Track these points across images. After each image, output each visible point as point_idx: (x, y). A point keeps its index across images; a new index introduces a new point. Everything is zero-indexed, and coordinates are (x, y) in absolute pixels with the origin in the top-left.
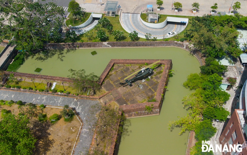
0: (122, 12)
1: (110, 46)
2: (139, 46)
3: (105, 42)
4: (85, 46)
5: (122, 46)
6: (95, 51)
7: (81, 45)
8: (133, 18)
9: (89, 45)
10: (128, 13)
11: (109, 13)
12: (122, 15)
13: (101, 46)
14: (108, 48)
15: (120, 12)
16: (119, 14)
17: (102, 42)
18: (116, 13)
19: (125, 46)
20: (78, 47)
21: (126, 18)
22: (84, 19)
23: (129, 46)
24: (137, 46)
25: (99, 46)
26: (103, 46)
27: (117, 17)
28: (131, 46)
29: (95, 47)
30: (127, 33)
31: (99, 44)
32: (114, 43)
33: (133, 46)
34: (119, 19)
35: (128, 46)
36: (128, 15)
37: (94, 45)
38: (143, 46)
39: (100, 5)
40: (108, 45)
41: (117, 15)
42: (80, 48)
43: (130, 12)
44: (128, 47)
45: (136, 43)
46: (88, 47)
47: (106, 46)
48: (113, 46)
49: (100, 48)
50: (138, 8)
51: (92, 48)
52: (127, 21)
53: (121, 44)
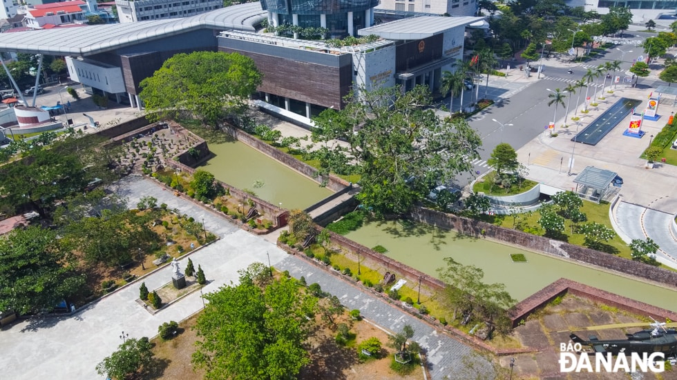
0: (620, 199)
1: (567, 256)
2: (653, 279)
3: (555, 241)
4: (502, 235)
5: (601, 265)
6: (522, 255)
7: (492, 233)
8: (650, 218)
9: (512, 235)
10: (637, 205)
11: (585, 191)
12: (621, 206)
13: (542, 249)
14: (559, 257)
15: (616, 197)
16: (612, 202)
17: (546, 239)
18: (606, 196)
19: (609, 268)
20: (485, 234)
21: (630, 214)
22: (519, 190)
23: (623, 269)
24: (648, 277)
25: (536, 247)
26: (546, 249)
27: (604, 206)
28: (629, 273)
29: (525, 245)
30: (623, 243)
31: (539, 241)
32: (580, 250)
33: (634, 274)
34: (608, 210)
35: (617, 270)
36: (636, 210)
37: (525, 241)
38: (667, 282)
39: (566, 174)
40: (560, 250)
41: (607, 203)
42: (488, 238)
43: (647, 206)
44: (619, 273)
45: (647, 269)
46: (509, 241)
47: (555, 251)
48: (575, 258)
49: (540, 252)
50: (668, 202)
51: (517, 246)
52: (631, 222)
53: (600, 259)
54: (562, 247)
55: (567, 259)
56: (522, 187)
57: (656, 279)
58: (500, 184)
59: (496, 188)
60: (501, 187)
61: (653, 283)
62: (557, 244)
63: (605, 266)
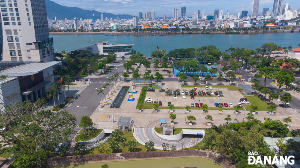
0: (135, 127)
1: (124, 158)
2: (156, 157)
3: (118, 154)
4: (95, 158)
5: (137, 158)
6: (106, 165)
7: (90, 159)
8: (147, 132)
9: (100, 157)
10: (141, 128)
11: (121, 127)
12: (136, 130)
13: (114, 159)
14: (121, 160)
15: (133, 127)
16: (133, 129)
17: (114, 154)
18: (130, 128)
19: (140, 158)
20: (87, 161)
21: (140, 132)
22: (96, 135)
23: (145, 157)
24: (154, 157)
25: (111, 159)
26: (115, 158)
27: (130, 132)
28: (148, 157)
29: (106, 160)
30: (142, 145)
31: (112, 156)
32: (128, 154)
33: (149, 157)
34: (132, 133)
35: (144, 157)
36: (142, 130)
37: (106, 158)
38: (161, 156)
39: (112, 122)
40: (121, 157)
41: (131, 130)
42: (89, 162)
43: (144, 127)
44: (144, 159)
45: (153, 153)
46: (99, 160)
47: (119, 158)
48: (127, 158)
49: (113, 160)
50: (151, 123)
51: (103, 161)
52: (141, 135)
53: (136, 155)
54: (121, 155)
55: (124, 160)
56: (97, 133)
57: (157, 156)
58: (87, 134)
59: (86, 137)
60: (88, 135)
61: (156, 158)
62: (118, 155)
63: (139, 158)
